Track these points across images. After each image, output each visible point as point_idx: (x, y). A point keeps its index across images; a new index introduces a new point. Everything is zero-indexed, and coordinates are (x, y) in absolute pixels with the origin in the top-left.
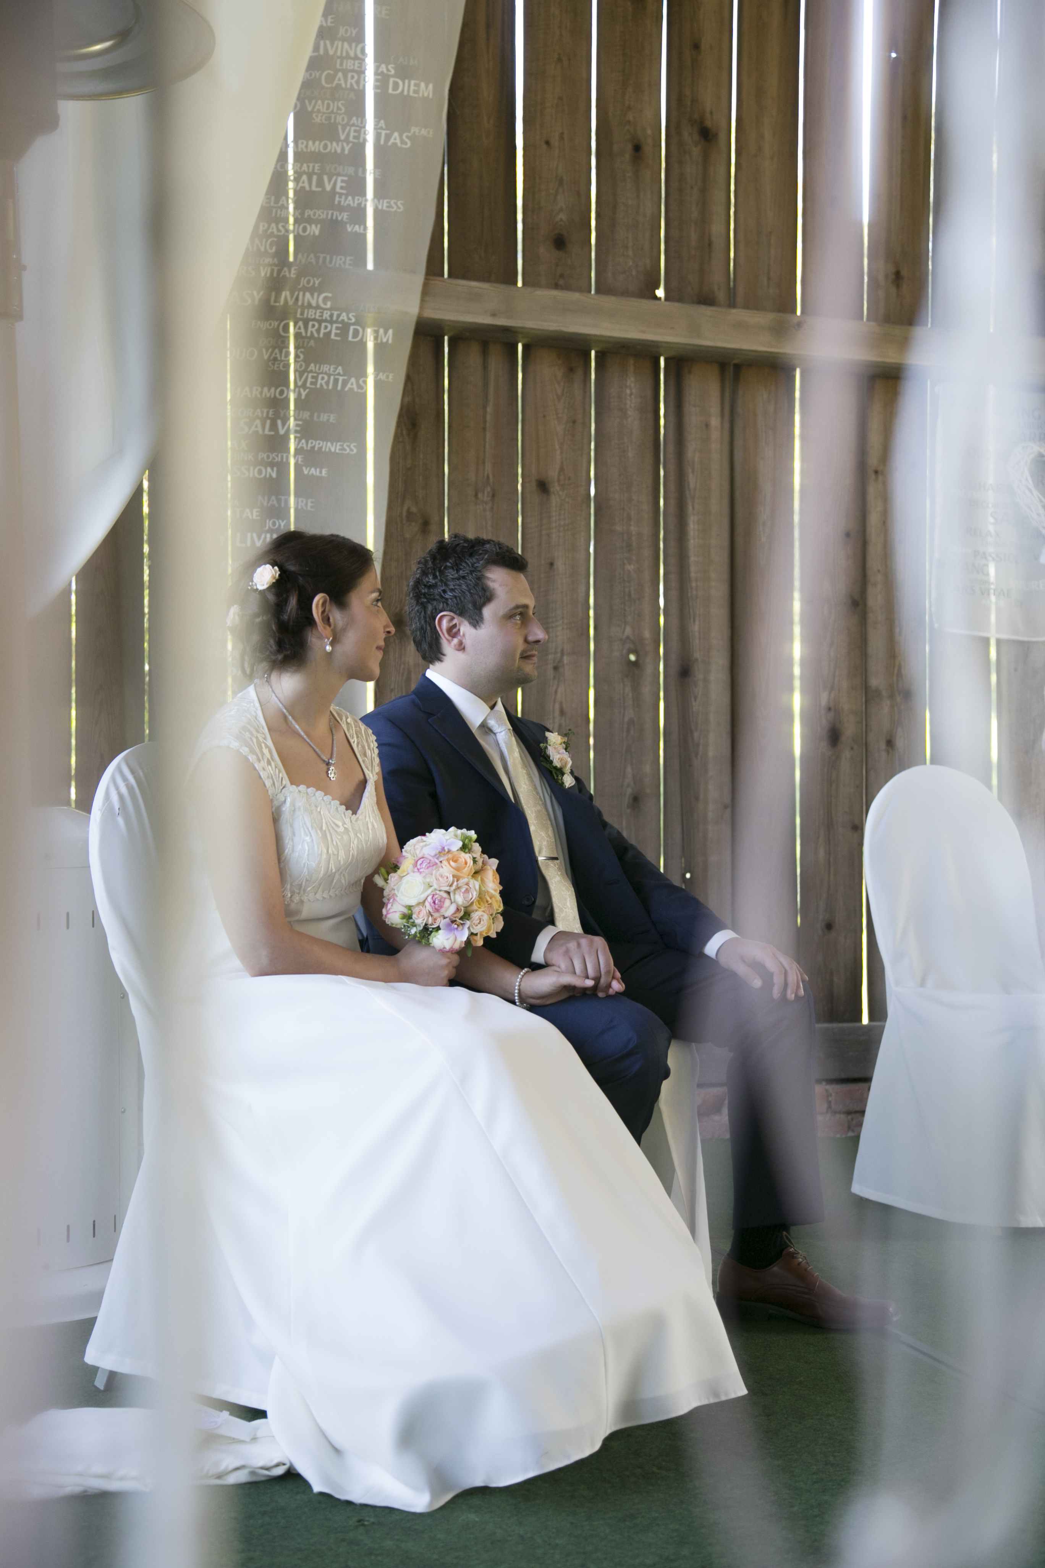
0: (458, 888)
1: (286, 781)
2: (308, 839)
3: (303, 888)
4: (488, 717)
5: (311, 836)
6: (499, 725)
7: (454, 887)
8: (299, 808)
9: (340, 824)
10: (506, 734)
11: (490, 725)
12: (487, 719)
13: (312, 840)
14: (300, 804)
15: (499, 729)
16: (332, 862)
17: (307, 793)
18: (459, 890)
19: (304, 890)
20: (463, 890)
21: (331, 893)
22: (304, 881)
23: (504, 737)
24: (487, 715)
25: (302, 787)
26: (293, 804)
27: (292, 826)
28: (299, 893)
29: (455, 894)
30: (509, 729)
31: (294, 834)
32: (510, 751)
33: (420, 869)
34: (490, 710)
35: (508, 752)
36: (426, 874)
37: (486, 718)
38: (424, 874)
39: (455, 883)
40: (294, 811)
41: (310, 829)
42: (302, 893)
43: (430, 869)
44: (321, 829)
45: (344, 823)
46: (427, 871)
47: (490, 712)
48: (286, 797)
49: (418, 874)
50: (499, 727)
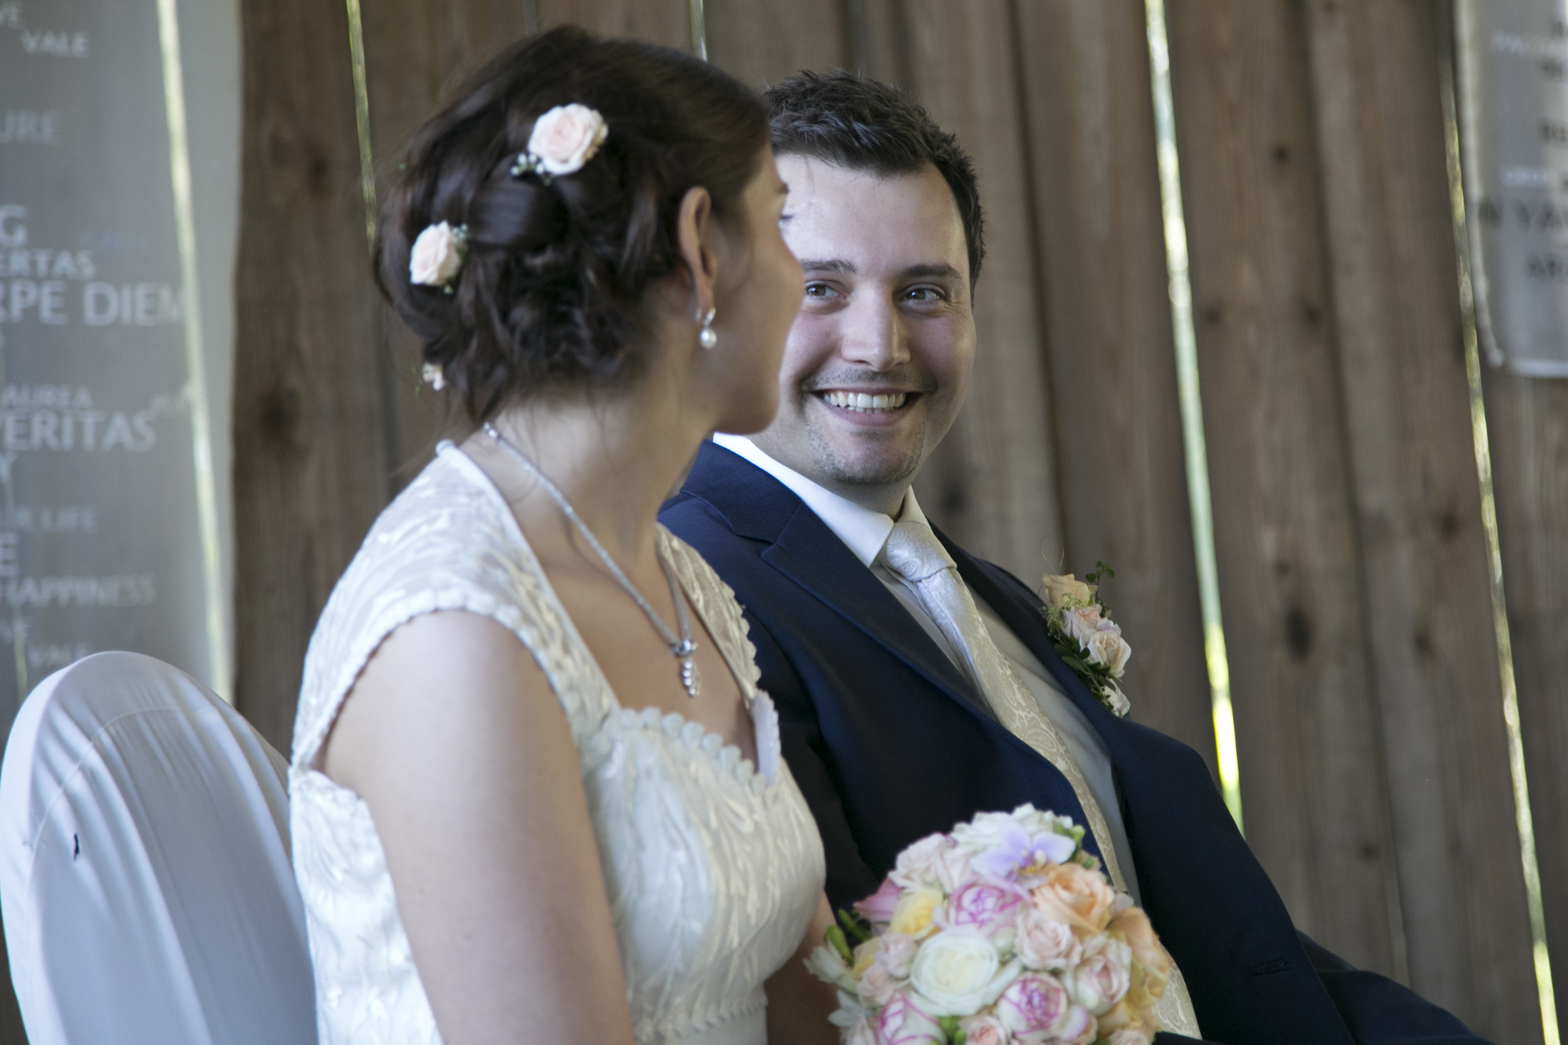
0: (1085, 962)
1: (609, 700)
2: (681, 856)
3: (663, 1000)
4: (890, 542)
5: (687, 847)
6: (922, 559)
7: (1076, 959)
8: (649, 773)
9: (742, 811)
10: (946, 583)
11: (897, 563)
12: (889, 546)
13: (692, 860)
14: (649, 758)
15: (925, 570)
16: (735, 918)
17: (663, 731)
18: (1087, 969)
19: (667, 1005)
20: (1098, 966)
21: (724, 1012)
22: (670, 978)
23: (943, 592)
24: (888, 538)
25: (651, 714)
26: (631, 757)
27: (632, 823)
28: (652, 1015)
29: (1076, 979)
30: (949, 568)
31: (640, 844)
32: (968, 626)
33: (979, 913)
34: (892, 522)
35: (962, 630)
36: (998, 927)
37: (886, 543)
38: (987, 929)
39: (1078, 949)
40: (636, 780)
41: (682, 825)
42: (660, 1012)
43: (1008, 911)
44: (707, 825)
45: (751, 811)
46: (1000, 918)
47: (894, 528)
48: (612, 743)
49: (972, 928)
50: (923, 564)
